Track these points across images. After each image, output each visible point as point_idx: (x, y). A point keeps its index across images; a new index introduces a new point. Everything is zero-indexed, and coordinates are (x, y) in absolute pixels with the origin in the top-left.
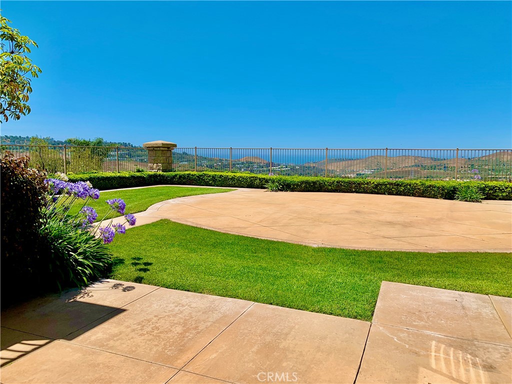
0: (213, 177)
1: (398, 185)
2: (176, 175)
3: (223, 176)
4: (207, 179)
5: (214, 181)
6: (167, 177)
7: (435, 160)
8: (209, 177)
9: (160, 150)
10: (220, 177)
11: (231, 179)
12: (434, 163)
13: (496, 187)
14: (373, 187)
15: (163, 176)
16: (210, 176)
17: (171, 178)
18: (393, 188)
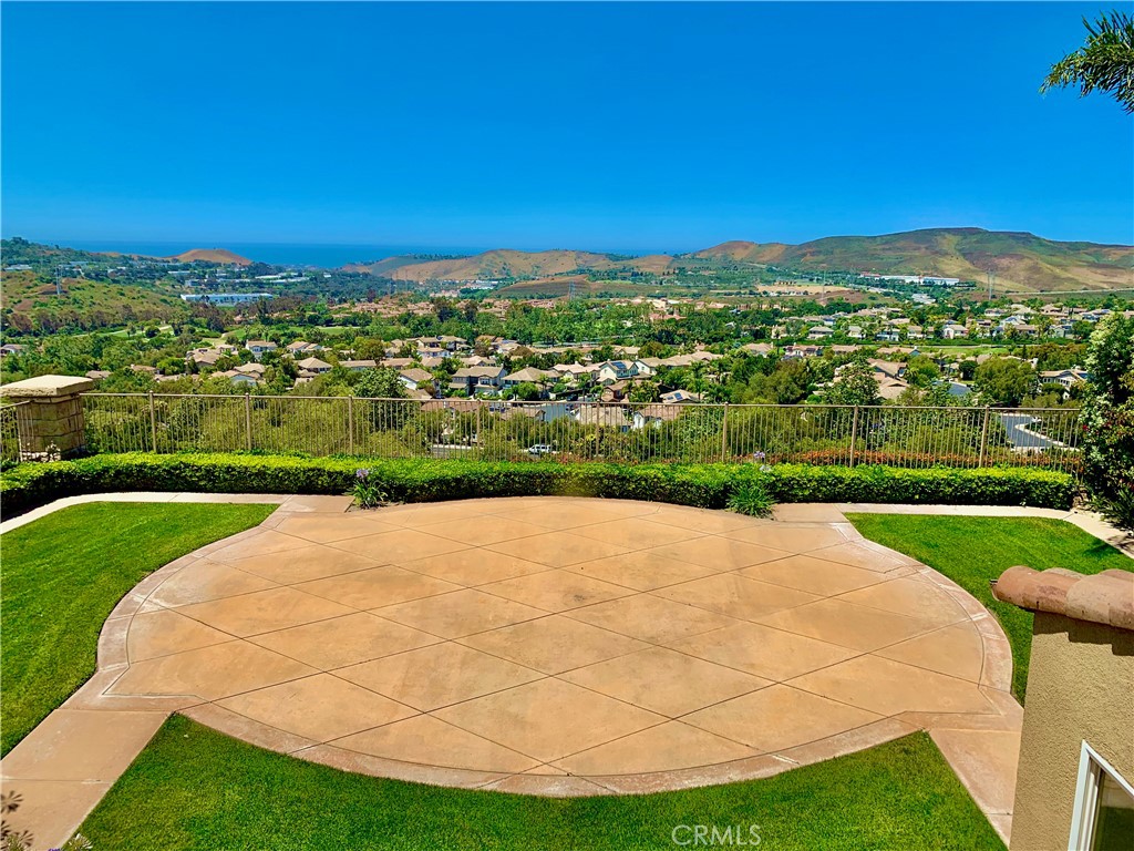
0: (208, 471)
1: (624, 478)
2: (106, 470)
3: (234, 469)
4: (191, 476)
5: (210, 480)
6: (80, 477)
7: (616, 258)
8: (197, 471)
9: (51, 403)
10: (227, 472)
11: (256, 474)
12: (613, 266)
13: (793, 479)
14: (576, 483)
15: (69, 475)
16: (199, 469)
17: (93, 477)
18: (614, 485)
